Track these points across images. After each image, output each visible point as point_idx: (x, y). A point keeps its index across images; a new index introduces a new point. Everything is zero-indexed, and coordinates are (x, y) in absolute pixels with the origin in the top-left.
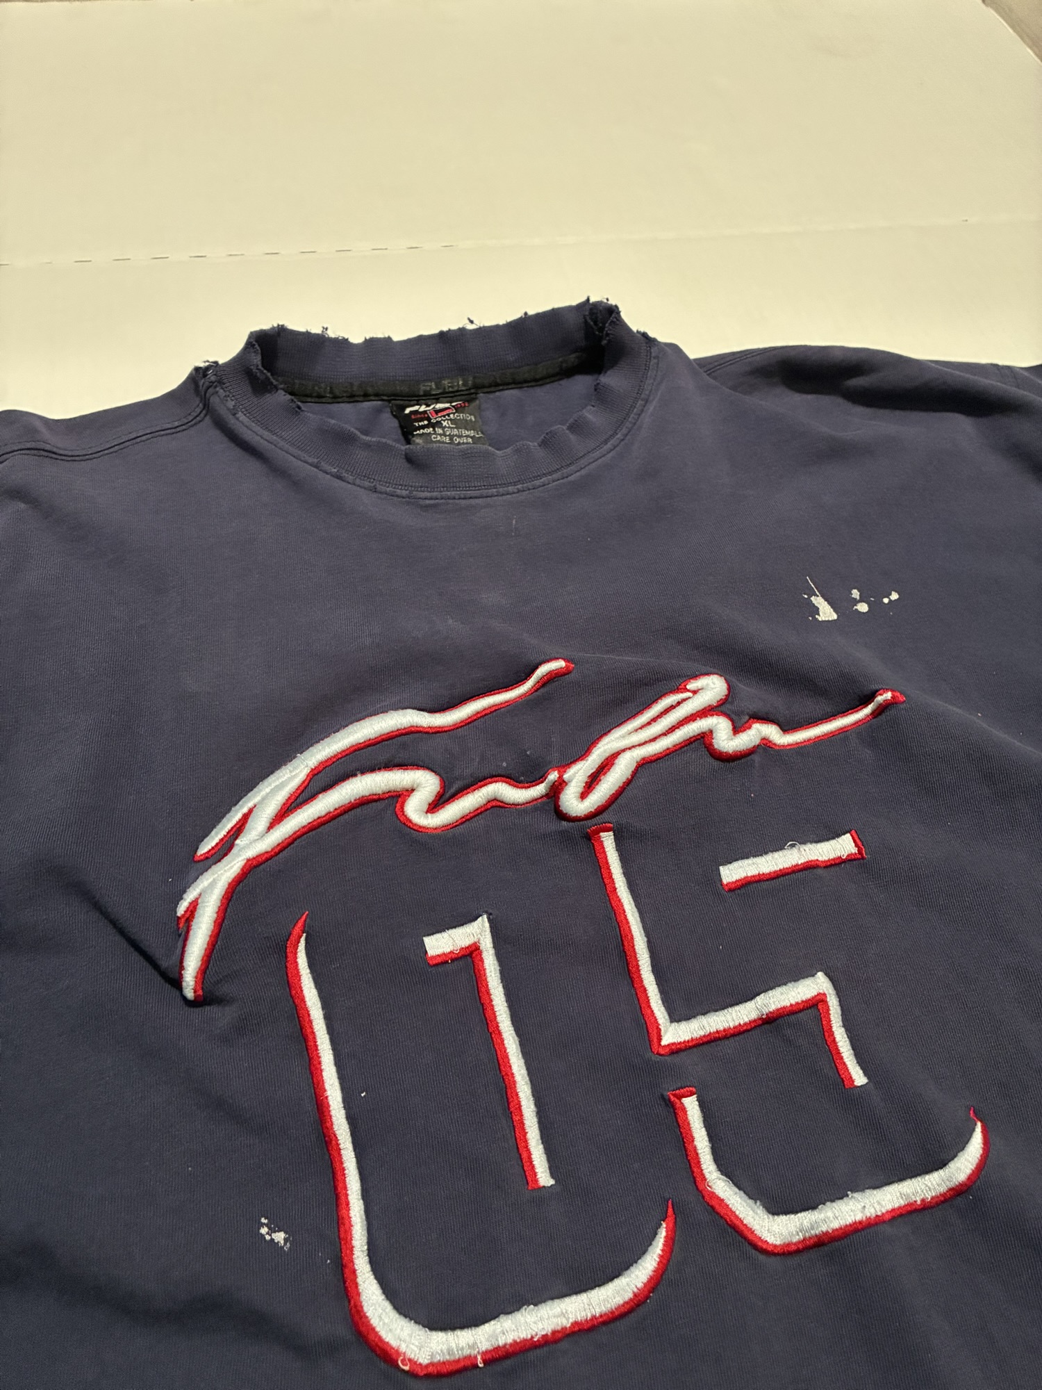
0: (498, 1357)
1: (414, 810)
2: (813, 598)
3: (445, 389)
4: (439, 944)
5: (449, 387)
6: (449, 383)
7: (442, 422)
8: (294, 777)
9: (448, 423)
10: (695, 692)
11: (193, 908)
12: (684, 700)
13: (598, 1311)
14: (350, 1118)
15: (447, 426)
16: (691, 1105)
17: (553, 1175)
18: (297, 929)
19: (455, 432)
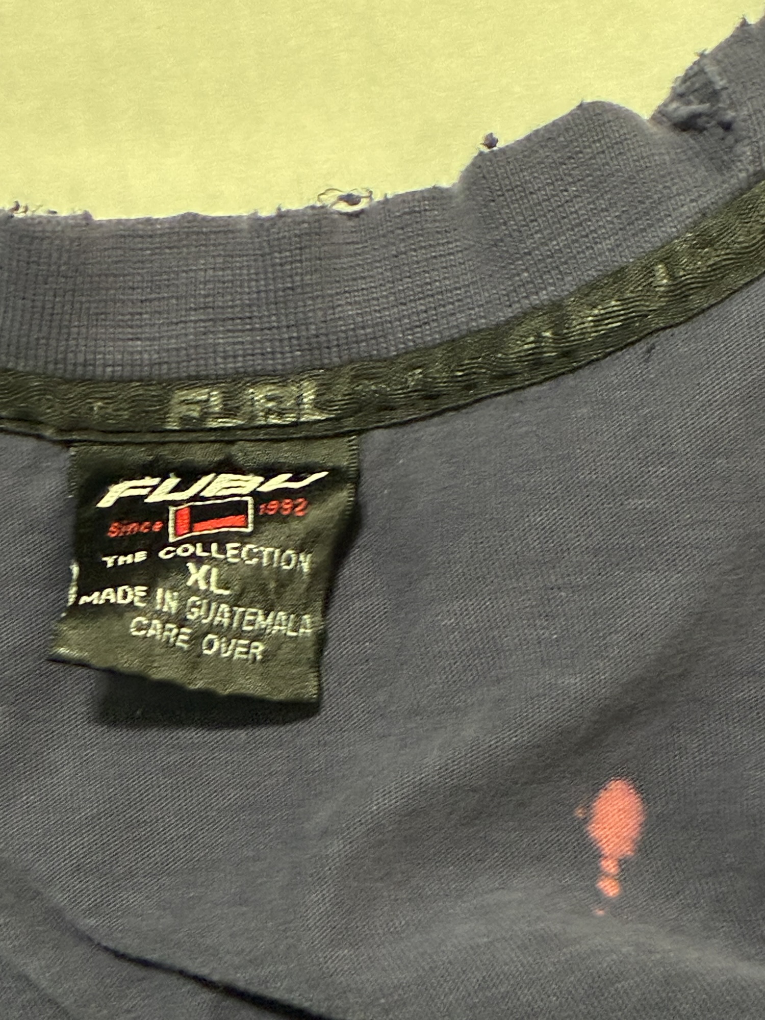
3: (253, 417)
5: (269, 412)
6: (269, 399)
7: (191, 566)
9: (207, 577)
15: (202, 586)
19: (223, 614)
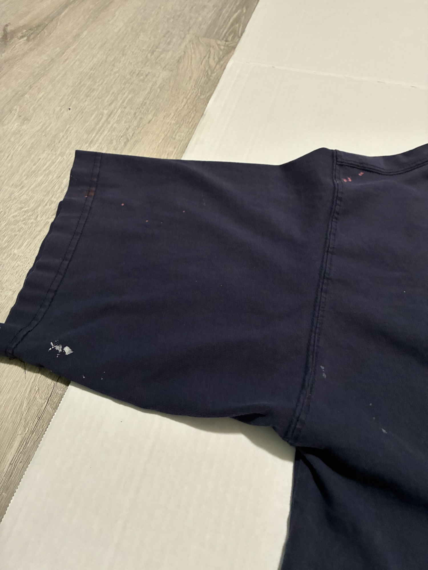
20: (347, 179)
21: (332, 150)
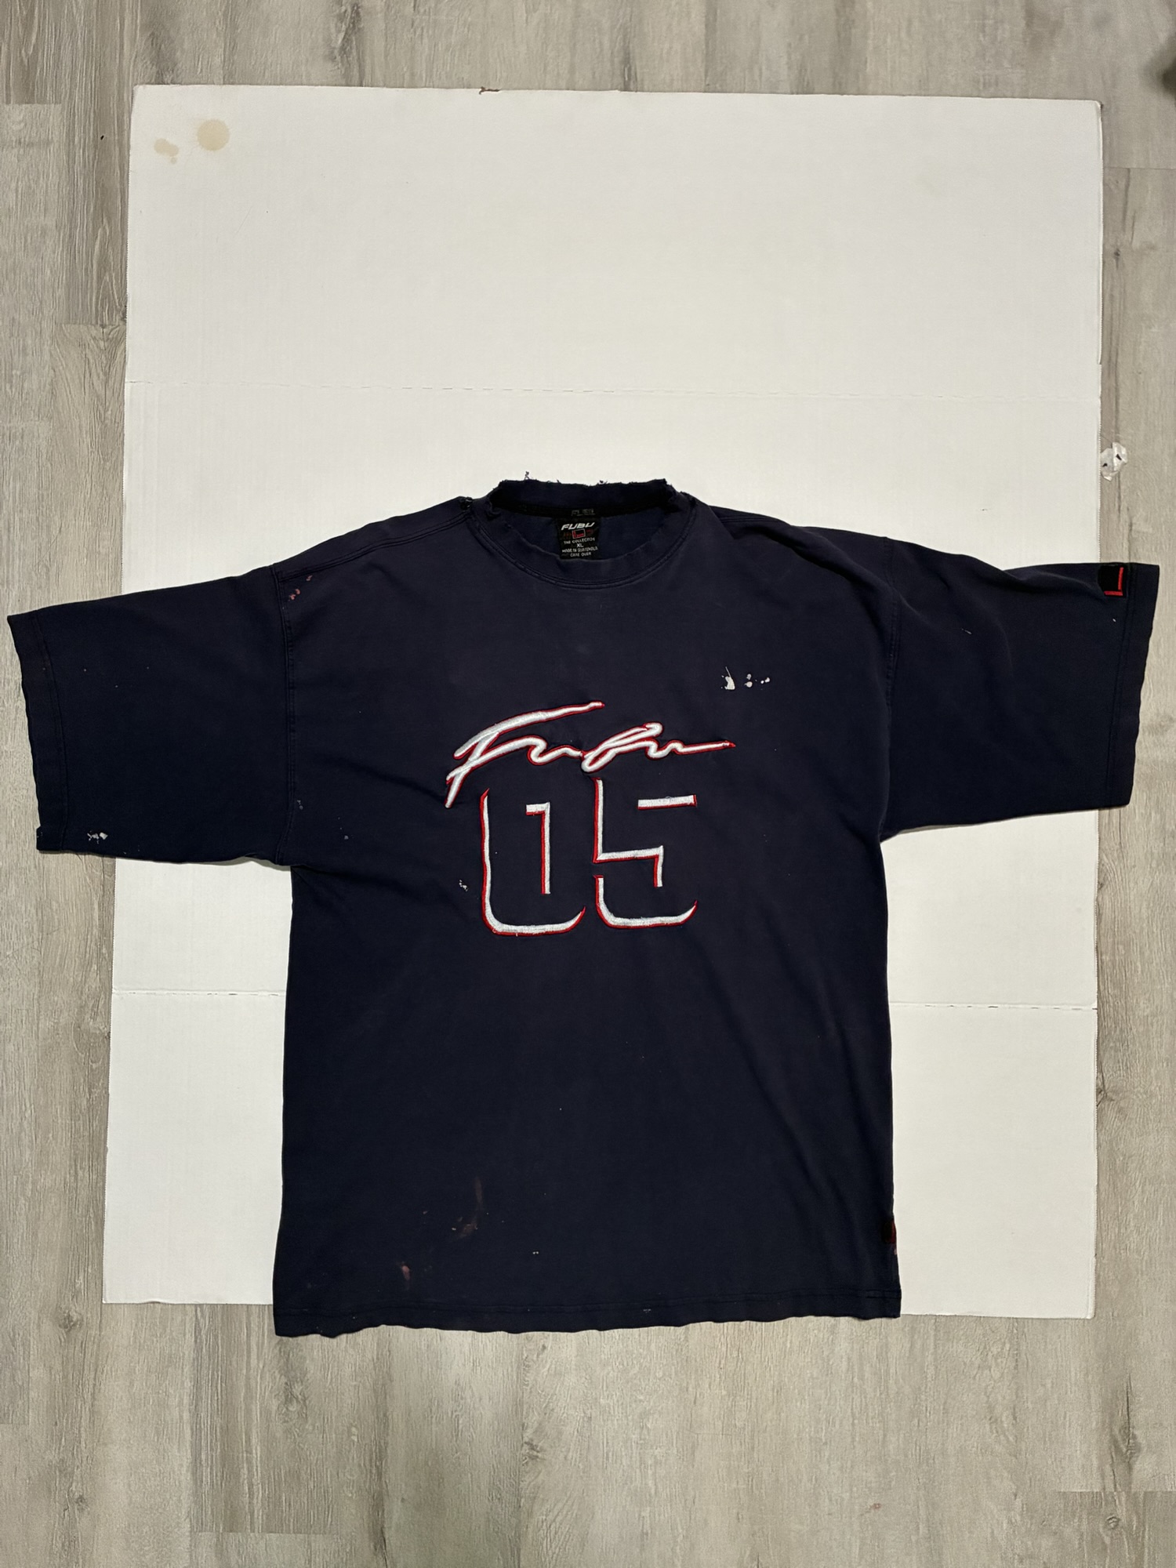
0: (522, 935)
1: (534, 756)
2: (727, 678)
4: (532, 808)
8: (493, 734)
10: (648, 729)
11: (452, 779)
12: (643, 731)
13: (554, 930)
14: (491, 859)
16: (601, 881)
17: (550, 891)
18: (484, 794)
20: (295, 593)
21: (270, 566)
